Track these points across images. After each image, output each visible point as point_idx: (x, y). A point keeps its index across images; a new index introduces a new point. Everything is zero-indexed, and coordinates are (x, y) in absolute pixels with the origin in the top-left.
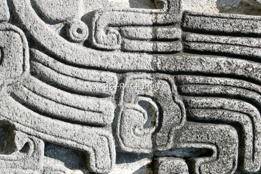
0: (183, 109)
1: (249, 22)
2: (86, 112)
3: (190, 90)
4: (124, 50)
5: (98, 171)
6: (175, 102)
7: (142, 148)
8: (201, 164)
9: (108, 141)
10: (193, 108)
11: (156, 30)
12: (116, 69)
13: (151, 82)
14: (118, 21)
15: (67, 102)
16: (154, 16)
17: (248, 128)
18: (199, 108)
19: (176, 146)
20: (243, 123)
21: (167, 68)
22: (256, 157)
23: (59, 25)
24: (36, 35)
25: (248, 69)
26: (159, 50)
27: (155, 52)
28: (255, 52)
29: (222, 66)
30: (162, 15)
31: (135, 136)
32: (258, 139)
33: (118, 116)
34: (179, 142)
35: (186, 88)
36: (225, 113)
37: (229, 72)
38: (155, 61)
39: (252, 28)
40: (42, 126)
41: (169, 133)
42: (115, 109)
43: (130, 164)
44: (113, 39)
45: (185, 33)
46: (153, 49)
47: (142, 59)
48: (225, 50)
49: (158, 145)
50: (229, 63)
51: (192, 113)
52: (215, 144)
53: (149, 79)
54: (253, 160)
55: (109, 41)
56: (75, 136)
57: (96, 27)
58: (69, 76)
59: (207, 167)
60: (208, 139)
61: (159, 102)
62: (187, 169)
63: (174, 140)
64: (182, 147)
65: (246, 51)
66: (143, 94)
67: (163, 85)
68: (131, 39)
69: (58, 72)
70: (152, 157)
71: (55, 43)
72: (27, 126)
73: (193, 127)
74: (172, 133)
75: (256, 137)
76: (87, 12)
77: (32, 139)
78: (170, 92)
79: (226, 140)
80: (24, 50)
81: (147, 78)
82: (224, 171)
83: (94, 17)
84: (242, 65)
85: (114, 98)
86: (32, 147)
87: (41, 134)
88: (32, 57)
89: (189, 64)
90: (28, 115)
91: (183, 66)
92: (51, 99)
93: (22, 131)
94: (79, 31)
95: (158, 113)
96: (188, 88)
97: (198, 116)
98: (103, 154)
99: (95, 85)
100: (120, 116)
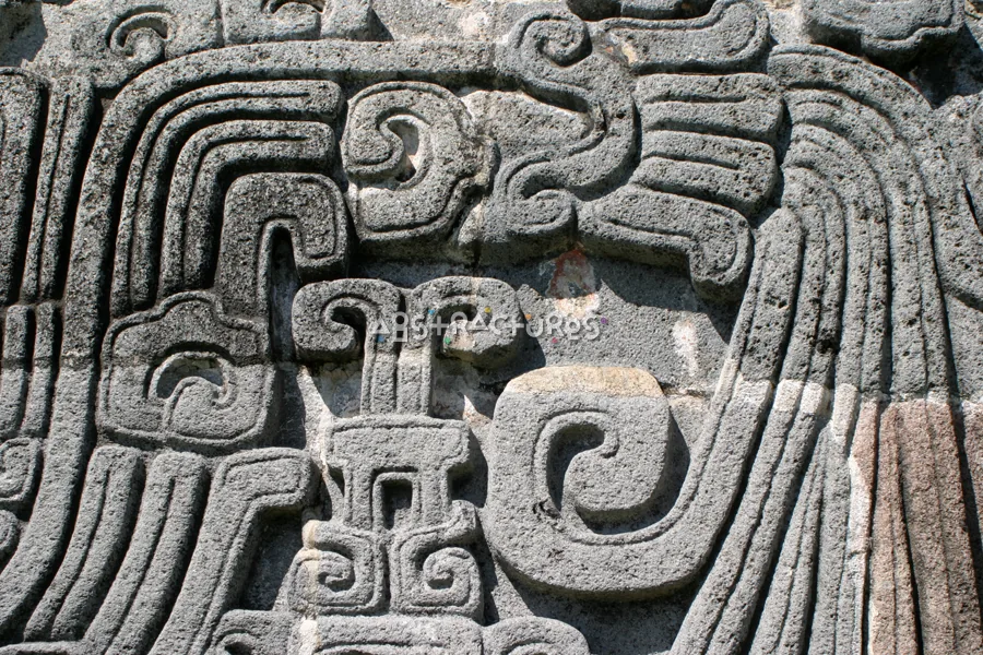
0: (180, 297)
1: (5, 160)
2: (169, 515)
3: (142, 282)
4: (44, 432)
5: (302, 488)
6: (164, 315)
7: (261, 388)
8: (304, 254)
9: (238, 464)
10: (182, 274)
11: (7, 361)
12: (81, 447)
13: (118, 371)
15: (143, 558)
17: (232, 152)
18: (182, 261)
19: (262, 311)
20: (220, 163)
21: (88, 335)
22: (298, 134)
25: (104, 157)
26: (49, 354)
27: (55, 363)
28: (69, 143)
29: (93, 213)
31: (235, 403)
32: (258, 129)
33: (188, 443)
34: (256, 304)
35: (137, 292)
36: (196, 203)
37: (107, 198)
38: (71, 363)
39: (18, 152)
40: (191, 615)
41: (231, 327)
42: (174, 449)
43: (309, 414)
44: (15, 455)
45: (20, 297)
46: (46, 367)
47: (65, 391)
48: (61, 207)
49: (255, 353)
50: (88, 199)
51: (192, 277)
52: (263, 224)
53: (110, 375)
54: (305, 139)
55: (19, 465)
56: (220, 540)
58: (86, 553)
59: (310, 241)
60: (249, 239)
61: (162, 350)
62: (313, 285)
63: (250, 315)
64: (264, 297)
65: (65, 164)
66: (143, 387)
67: (124, 342)
68: (20, 415)
69: (76, 577)
70: (293, 365)
71: (11, 584)
72: (189, 648)
73: (224, 274)
74: (229, 321)
75: (252, 135)
77: (221, 638)
78: (142, 326)
79: (255, 199)
81: (109, 378)
82: (322, 201)
84: (95, 171)
85: (149, 453)
86: (238, 638)
87: (210, 616)
88: (42, 635)
89: (82, 285)
90: (163, 647)
91: (86, 298)
92: (134, 595)
95: (187, 353)
96: (137, 286)
97: (199, 263)
98: (265, 475)
99: (112, 495)
100: (188, 438)
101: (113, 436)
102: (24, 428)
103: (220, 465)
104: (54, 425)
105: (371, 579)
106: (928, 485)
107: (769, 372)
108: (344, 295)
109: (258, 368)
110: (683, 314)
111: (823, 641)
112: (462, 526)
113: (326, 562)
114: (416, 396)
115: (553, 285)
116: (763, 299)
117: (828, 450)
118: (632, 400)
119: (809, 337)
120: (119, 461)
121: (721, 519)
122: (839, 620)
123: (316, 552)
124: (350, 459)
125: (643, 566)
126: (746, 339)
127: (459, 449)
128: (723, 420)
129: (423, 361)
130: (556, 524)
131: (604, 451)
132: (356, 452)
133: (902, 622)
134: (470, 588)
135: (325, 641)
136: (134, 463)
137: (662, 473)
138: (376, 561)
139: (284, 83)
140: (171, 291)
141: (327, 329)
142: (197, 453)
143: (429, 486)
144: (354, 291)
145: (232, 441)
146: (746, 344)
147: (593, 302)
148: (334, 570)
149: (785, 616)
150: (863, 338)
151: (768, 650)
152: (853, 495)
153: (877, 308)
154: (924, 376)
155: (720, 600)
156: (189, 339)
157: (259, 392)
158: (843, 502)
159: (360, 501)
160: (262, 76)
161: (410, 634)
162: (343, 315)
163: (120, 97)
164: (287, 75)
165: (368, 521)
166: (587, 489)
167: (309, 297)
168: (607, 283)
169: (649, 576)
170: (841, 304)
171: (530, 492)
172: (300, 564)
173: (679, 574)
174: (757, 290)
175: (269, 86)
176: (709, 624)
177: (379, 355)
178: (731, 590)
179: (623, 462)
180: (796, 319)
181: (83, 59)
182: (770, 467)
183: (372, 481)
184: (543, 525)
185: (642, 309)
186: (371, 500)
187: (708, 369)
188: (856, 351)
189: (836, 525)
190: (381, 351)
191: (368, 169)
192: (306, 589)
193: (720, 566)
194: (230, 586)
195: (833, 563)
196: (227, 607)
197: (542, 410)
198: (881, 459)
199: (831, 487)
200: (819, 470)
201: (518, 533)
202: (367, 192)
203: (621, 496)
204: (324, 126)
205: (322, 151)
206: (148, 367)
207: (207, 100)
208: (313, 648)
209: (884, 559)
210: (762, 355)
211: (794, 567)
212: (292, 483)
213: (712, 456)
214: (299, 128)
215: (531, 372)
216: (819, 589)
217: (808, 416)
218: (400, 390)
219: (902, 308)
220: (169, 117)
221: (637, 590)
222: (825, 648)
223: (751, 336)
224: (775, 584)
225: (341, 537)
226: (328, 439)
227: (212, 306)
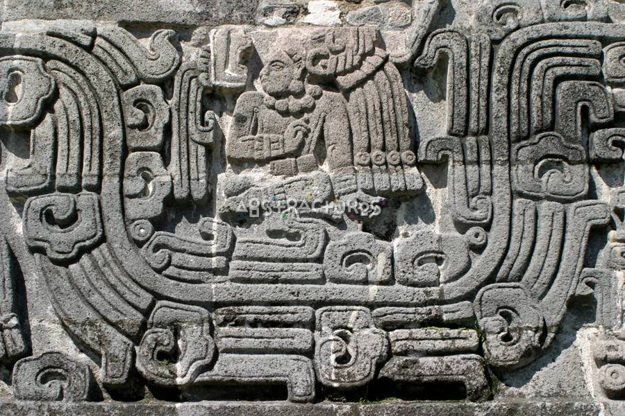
101: (521, 195)
102: (481, 191)
103: (571, 207)
104: (495, 190)
108: (615, 135)
109: (581, 166)
113: (623, 247)
120: (528, 206)
123: (618, 244)
136: (535, 206)
139: (577, 41)
140: (538, 132)
141: (610, 149)
142: (559, 202)
144: (620, 133)
145: (574, 197)
156: (550, 153)
157: (582, 176)
160: (565, 37)
162: (616, 144)
163: (503, 44)
164: (577, 37)
167: (600, 135)
172: (612, 248)
175: (571, 42)
181: (483, 26)
191: (618, 80)
192: (616, 258)
196: (584, 266)
202: (616, 90)
204: (597, 61)
205: (598, 72)
206: (533, 165)
207: (544, 47)
208: (623, 283)
212: (604, 215)
214: (587, 61)
220: (528, 54)
226: (616, 196)
227: (560, 139)
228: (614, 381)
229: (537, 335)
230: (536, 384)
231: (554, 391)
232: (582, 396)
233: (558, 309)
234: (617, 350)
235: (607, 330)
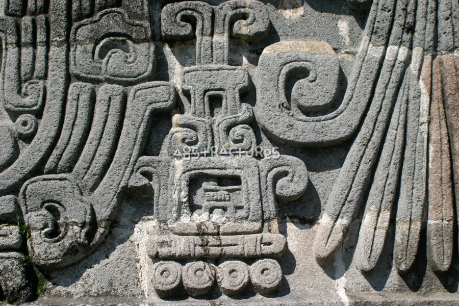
0: (107, 11)
2: (109, 114)
3: (87, 4)
4: (45, 77)
5: (171, 99)
6: (99, 20)
7: (149, 53)
9: (140, 89)
11: (24, 43)
12: (65, 83)
13: (79, 47)
14: (14, 84)
15: (99, 134)
16: (10, 46)
19: (147, 17)
21: (63, 30)
23: (20, 145)
24: (29, 168)
26: (45, 40)
27: (48, 44)
30: (8, 37)
31: (137, 61)
33: (115, 80)
34: (143, 14)
35: (85, 9)
38: (56, 43)
40: (124, 159)
41: (133, 25)
42: (108, 83)
43: (170, 66)
44: (33, 88)
45: (28, 13)
46: (44, 46)
47: (54, 57)
49: (145, 37)
51: (112, 2)
53: (75, 49)
55: (35, 93)
56: (134, 125)
57: (21, 106)
58: (71, 132)
61: (100, 37)
62: (170, 4)
63: (141, 19)
64: (147, 10)
66: (91, 54)
67: (81, 33)
68: (33, 69)
69: (68, 144)
70: (161, 43)
71: (37, 148)
72: (124, 174)
74: (132, 22)
76: (9, 117)
77: (138, 169)
78: (89, 25)
80: (44, 180)
81: (75, 51)
83: (10, 109)
85: (97, 86)
86: (146, 168)
87: (132, 159)
88: (53, 171)
89: (58, 6)
90: (112, 174)
91: (61, 13)
92: (96, 151)
93: (129, 179)
94: (25, 124)
95: (112, 38)
96: (85, 6)
98: (154, 94)
99: (81, 105)
100: (115, 78)
101: (79, 78)
102: (35, 75)
103: (132, 90)
104: (50, 74)
105: (206, 140)
106: (455, 92)
107: (384, 42)
108: (186, 9)
109: (146, 44)
110: (342, 16)
111: (410, 162)
112: (247, 115)
113: (185, 133)
114: (222, 55)
115: (282, 3)
116: (380, 8)
117: (410, 78)
118: (321, 56)
119: (401, 26)
120: (84, 90)
121: (364, 109)
122: (417, 153)
123: (180, 129)
124: (194, 86)
125: (329, 131)
126: (373, 28)
127: (243, 80)
128: (363, 65)
129: (225, 39)
130: (290, 113)
131: (310, 79)
132: (196, 82)
133: (444, 153)
134: (251, 143)
135: (187, 168)
136: (91, 90)
137: (336, 89)
138: (208, 132)
140: (101, 9)
141: (179, 25)
142: (120, 85)
143: (230, 97)
144: (191, 7)
145: (136, 79)
146: (373, 29)
147: (301, 11)
148: (189, 136)
149: (393, 151)
150: (426, 26)
151: (386, 166)
152: (422, 97)
153: (432, 12)
154: (453, 43)
155: (364, 145)
156: (113, 31)
157: (147, 56)
158: (417, 100)
159: (199, 105)
161: (226, 164)
162: (185, 18)
165: (203, 114)
166: (303, 97)
167: (169, 10)
168: (307, 2)
169: (333, 135)
170: (415, 10)
171: (277, 99)
172: (173, 134)
173: (346, 134)
174: (378, 4)
176: (360, 156)
177: (204, 37)
178: (369, 140)
179: (319, 84)
180: (395, 18)
182: (385, 85)
183: (204, 95)
184: (284, 114)
185: (323, 14)
186: (204, 104)
187: (355, 41)
188: (422, 32)
189: (415, 111)
190: (205, 35)
192: (176, 145)
193: (363, 130)
194: (141, 145)
195: (414, 128)
196: (140, 155)
197: (281, 61)
198: (433, 81)
199: (412, 94)
200: (406, 86)
201: (273, 117)
203: (319, 99)
206: (93, 45)
208: (182, 172)
209: (436, 125)
210: (380, 34)
211: (397, 130)
212: (167, 97)
213: (359, 81)
215: (275, 44)
216: (407, 139)
217: (401, 62)
218: (215, 53)
219: (443, 12)
221: (328, 142)
222: (411, 165)
223: (375, 26)
224: (388, 137)
225: (191, 121)
226: (182, 77)
227: (123, 15)
228: (163, 280)
229: (83, 231)
230: (86, 283)
231: (105, 290)
232: (134, 295)
233: (107, 202)
234: (170, 246)
235: (162, 225)
